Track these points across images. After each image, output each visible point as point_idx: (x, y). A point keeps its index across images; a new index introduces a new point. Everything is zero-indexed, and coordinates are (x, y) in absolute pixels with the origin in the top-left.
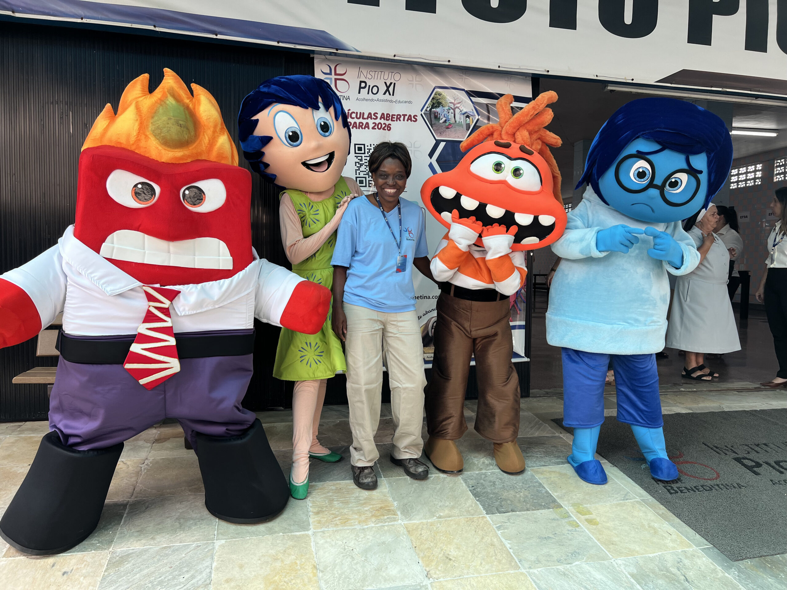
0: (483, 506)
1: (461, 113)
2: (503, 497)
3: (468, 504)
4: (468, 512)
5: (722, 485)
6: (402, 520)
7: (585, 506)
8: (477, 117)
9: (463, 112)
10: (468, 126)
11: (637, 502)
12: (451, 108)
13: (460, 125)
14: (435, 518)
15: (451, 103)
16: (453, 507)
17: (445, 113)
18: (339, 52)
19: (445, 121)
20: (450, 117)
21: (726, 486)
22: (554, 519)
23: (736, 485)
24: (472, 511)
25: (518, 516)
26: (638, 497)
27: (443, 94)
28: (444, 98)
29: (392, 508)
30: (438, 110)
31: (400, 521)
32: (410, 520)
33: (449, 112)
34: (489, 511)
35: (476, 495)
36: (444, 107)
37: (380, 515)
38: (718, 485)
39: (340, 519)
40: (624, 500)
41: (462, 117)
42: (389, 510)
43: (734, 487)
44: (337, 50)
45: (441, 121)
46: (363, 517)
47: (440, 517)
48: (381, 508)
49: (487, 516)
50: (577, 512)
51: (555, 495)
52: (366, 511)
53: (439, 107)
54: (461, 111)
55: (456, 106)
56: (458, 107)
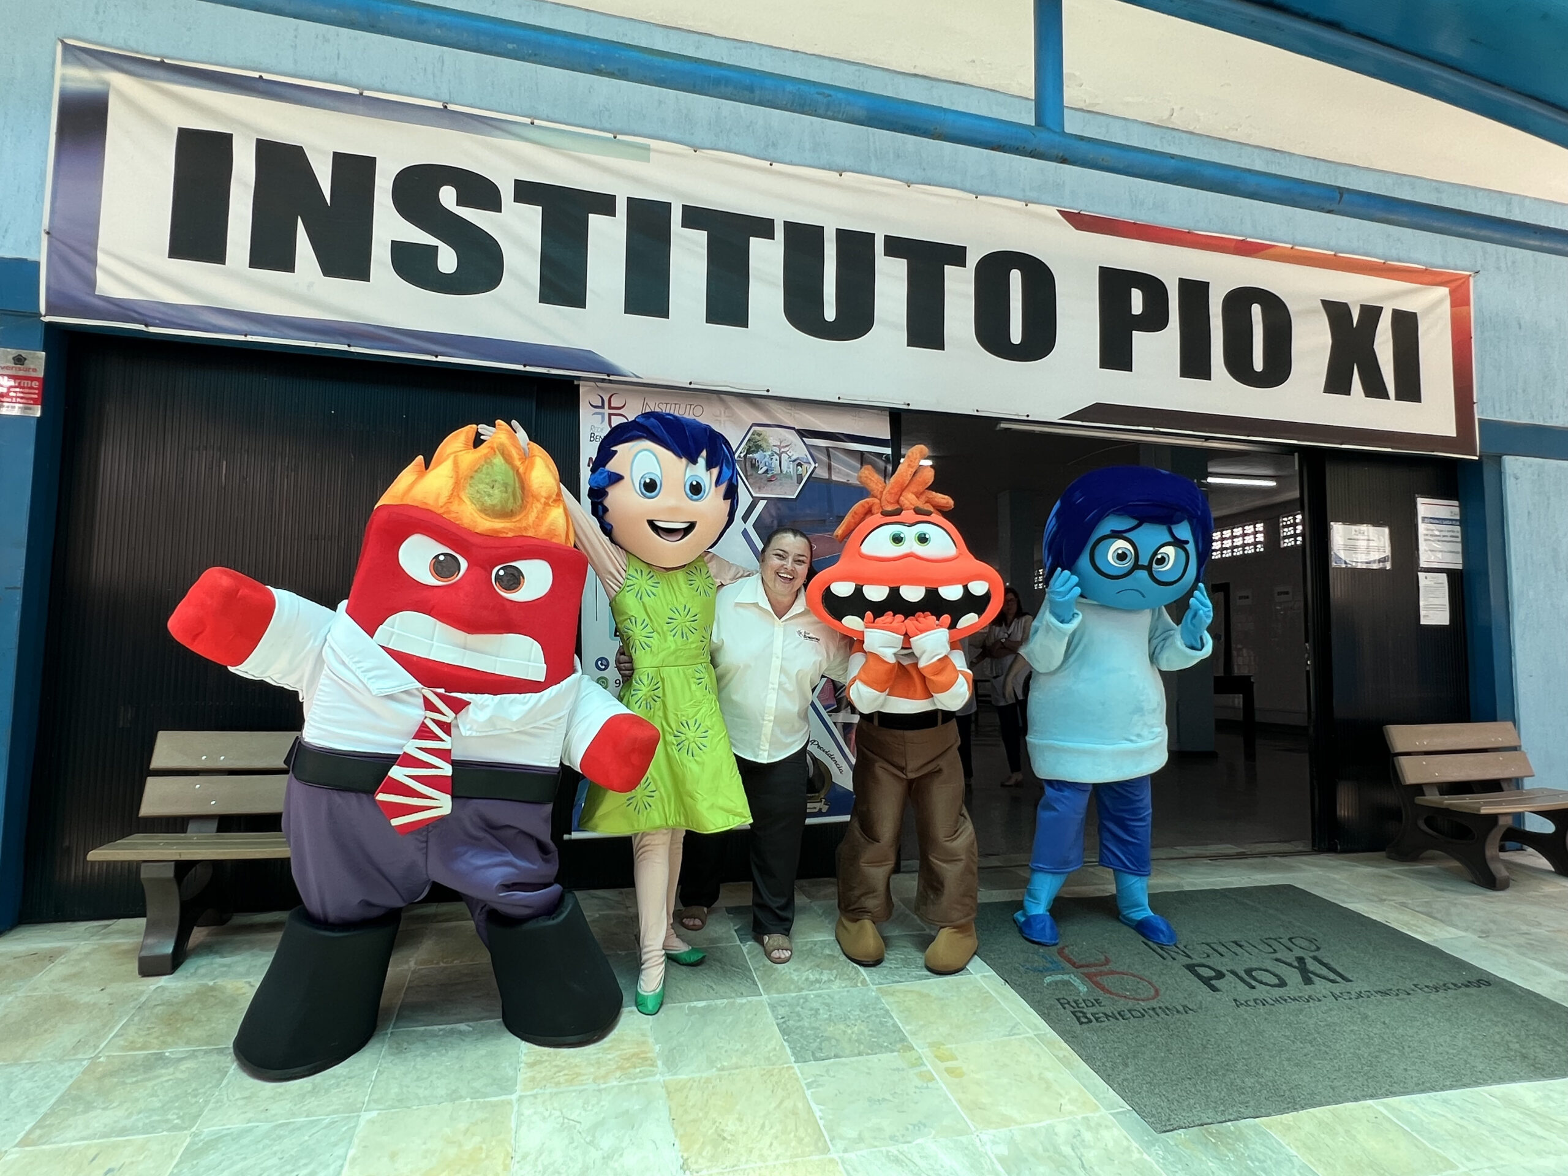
0: (793, 1049)
1: (790, 459)
2: (825, 1034)
3: (770, 1047)
4: (768, 1059)
5: (1160, 1008)
6: (662, 1074)
7: (949, 1046)
8: (813, 465)
9: (794, 458)
10: (800, 478)
11: (1028, 1038)
12: (775, 453)
13: (788, 476)
14: (714, 1069)
15: (775, 446)
16: (745, 1053)
17: (766, 459)
18: (611, 378)
19: (766, 472)
20: (773, 466)
21: (1166, 1010)
22: (898, 1069)
23: (1181, 1009)
24: (774, 1059)
25: (845, 1064)
26: (1029, 1030)
27: (764, 433)
28: (766, 441)
29: (649, 1055)
30: (756, 456)
31: (658, 1076)
32: (675, 1074)
33: (772, 459)
34: (800, 1058)
35: (785, 1032)
36: (765, 452)
37: (629, 1067)
38: (1154, 1009)
39: (565, 1075)
40: (1009, 1035)
41: (791, 466)
42: (646, 1059)
43: (1178, 1012)
44: (609, 376)
45: (760, 472)
46: (603, 1071)
47: (722, 1069)
48: (634, 1055)
49: (796, 1065)
50: (936, 1057)
51: (906, 1029)
52: (610, 1060)
53: (758, 451)
54: (790, 457)
55: (782, 450)
56: (785, 452)
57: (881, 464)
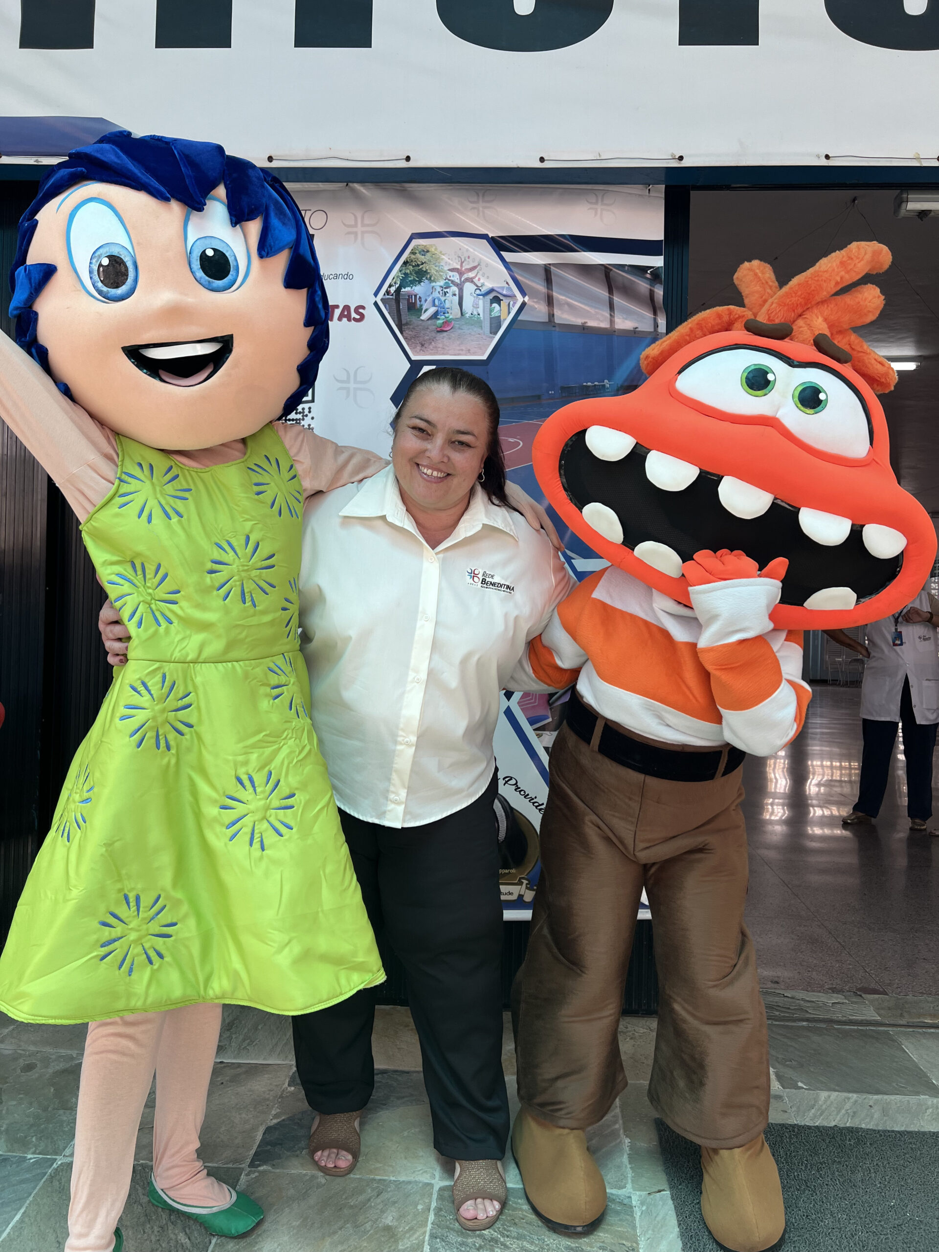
1: (478, 292)
8: (520, 299)
9: (485, 288)
10: (496, 323)
12: (453, 282)
13: (475, 321)
15: (452, 270)
17: (436, 294)
19: (435, 316)
20: (447, 305)
27: (432, 249)
28: (436, 260)
30: (418, 289)
33: (445, 293)
36: (434, 281)
41: (481, 303)
45: (424, 317)
53: (420, 282)
54: (478, 288)
55: (465, 276)
56: (471, 280)
57: (643, 286)
